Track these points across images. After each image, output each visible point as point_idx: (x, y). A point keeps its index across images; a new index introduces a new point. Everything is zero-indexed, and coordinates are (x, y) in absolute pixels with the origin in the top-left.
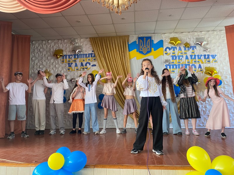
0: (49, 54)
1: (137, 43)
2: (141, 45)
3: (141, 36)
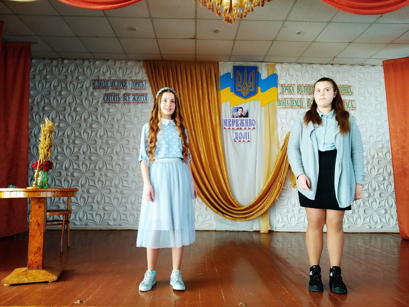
1: (232, 77)
2: (239, 81)
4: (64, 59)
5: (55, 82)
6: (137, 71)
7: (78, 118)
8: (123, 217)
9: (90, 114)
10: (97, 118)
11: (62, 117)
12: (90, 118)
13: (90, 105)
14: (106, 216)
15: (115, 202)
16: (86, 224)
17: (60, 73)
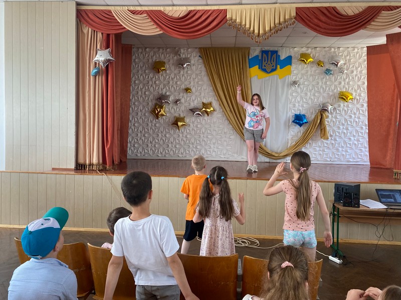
0: (147, 66)
1: (260, 58)
2: (265, 61)
3: (266, 49)
4: (146, 48)
5: (141, 64)
6: (195, 55)
7: (157, 88)
8: (187, 152)
9: (164, 86)
10: (169, 88)
11: (147, 88)
12: (165, 89)
13: (164, 79)
14: (177, 151)
15: (182, 143)
16: (165, 156)
17: (144, 58)
